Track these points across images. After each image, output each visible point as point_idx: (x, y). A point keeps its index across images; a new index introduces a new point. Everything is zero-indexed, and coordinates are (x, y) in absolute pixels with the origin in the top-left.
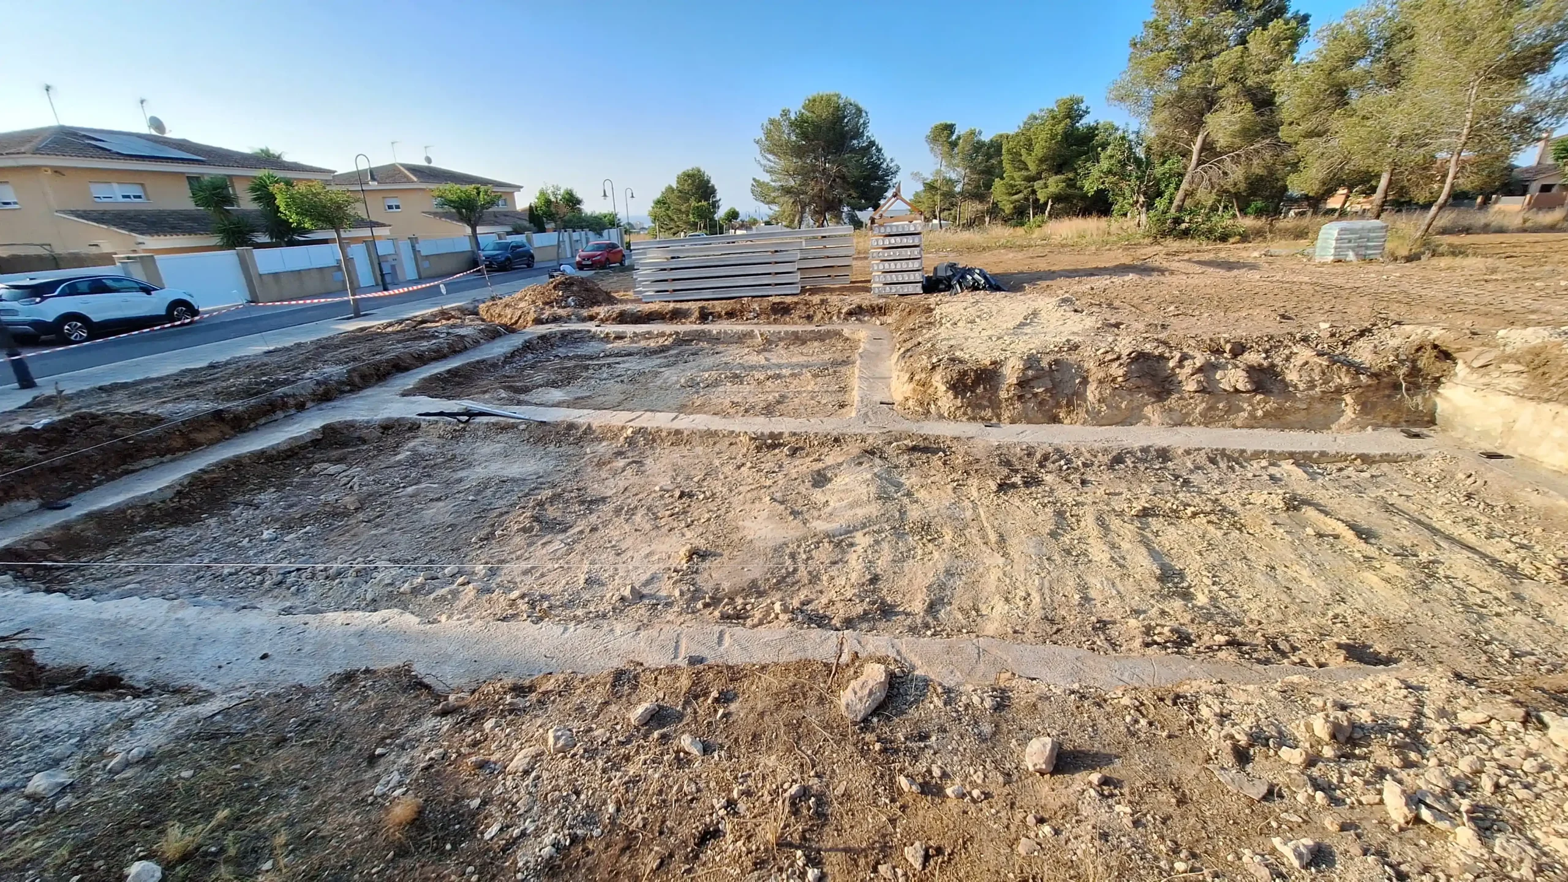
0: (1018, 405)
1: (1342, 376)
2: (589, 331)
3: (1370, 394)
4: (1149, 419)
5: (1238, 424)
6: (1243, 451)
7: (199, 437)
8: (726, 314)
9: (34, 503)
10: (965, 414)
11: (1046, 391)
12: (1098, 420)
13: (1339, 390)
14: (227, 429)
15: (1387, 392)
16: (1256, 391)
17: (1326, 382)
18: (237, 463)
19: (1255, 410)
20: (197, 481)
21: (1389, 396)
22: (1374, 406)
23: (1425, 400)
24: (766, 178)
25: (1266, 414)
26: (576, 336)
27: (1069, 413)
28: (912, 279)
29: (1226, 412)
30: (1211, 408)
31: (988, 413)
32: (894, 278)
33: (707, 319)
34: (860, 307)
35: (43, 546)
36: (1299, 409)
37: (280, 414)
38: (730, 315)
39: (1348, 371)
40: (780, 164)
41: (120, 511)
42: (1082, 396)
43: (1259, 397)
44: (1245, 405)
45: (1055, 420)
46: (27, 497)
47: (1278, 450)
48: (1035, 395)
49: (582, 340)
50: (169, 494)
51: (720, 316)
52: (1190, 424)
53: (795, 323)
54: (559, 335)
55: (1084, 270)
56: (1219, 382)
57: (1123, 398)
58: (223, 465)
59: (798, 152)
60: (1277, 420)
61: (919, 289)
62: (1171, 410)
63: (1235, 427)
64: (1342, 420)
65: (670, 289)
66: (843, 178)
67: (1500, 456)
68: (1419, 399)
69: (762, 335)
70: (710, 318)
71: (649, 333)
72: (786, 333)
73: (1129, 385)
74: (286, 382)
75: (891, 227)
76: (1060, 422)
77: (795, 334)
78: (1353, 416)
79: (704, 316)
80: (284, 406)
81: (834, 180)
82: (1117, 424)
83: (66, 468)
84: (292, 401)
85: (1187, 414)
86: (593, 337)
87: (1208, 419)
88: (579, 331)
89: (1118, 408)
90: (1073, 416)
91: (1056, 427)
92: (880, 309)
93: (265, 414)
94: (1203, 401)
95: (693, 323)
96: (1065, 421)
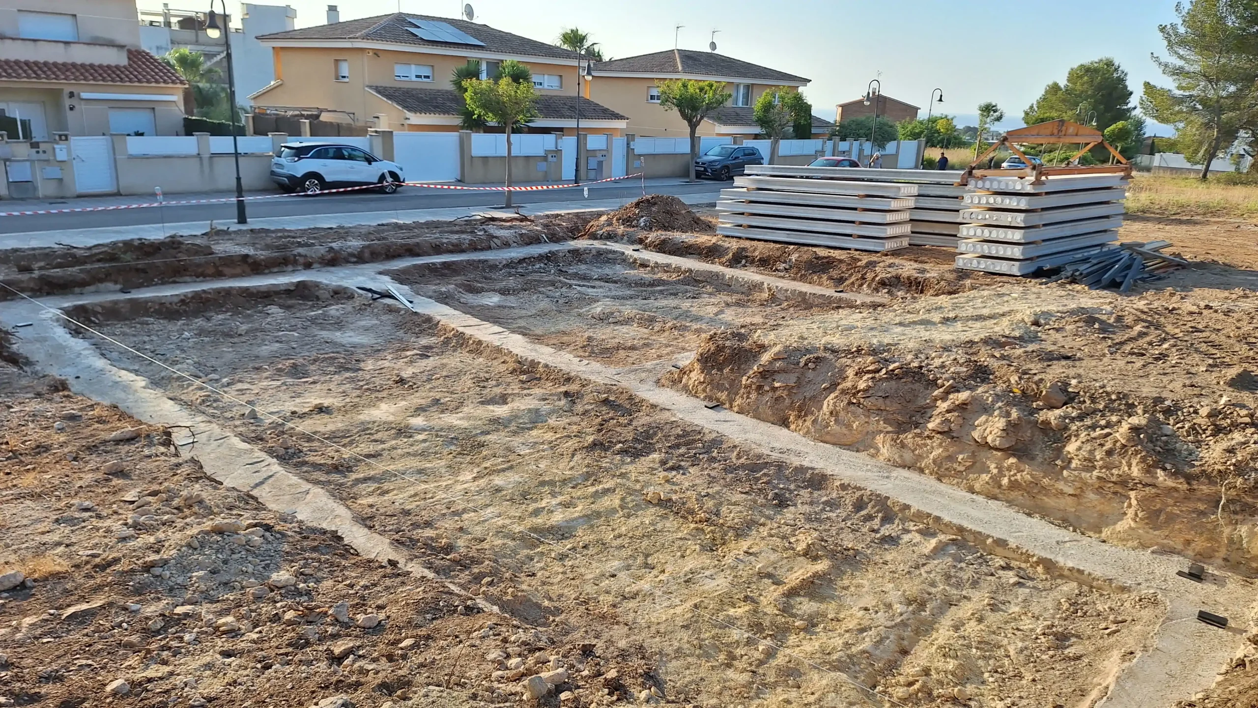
0: (753, 396)
1: (1134, 462)
2: (623, 253)
3: (1170, 501)
4: (878, 450)
5: (977, 487)
6: (907, 507)
7: (226, 270)
8: (760, 260)
9: (118, 287)
10: (704, 390)
11: (785, 387)
12: (822, 436)
13: (1124, 482)
14: (247, 269)
15: (1201, 507)
16: (1008, 451)
17: (1108, 467)
18: (228, 292)
19: (1002, 475)
20: (197, 296)
21: (1202, 513)
22: (1171, 518)
25: (1014, 485)
26: (610, 256)
27: (799, 417)
28: (1009, 254)
29: (967, 468)
30: (951, 458)
31: (723, 396)
32: (994, 250)
33: (740, 262)
34: (898, 278)
35: (99, 309)
36: (1062, 493)
37: (290, 268)
39: (1143, 460)
41: (146, 301)
42: (817, 399)
43: (1012, 460)
44: (993, 466)
45: (784, 423)
46: (116, 282)
47: (947, 518)
48: (774, 389)
49: (613, 261)
50: (176, 300)
51: (752, 262)
52: (921, 471)
53: (820, 284)
54: (594, 252)
56: (974, 428)
57: (856, 417)
58: (218, 291)
60: (1026, 498)
61: (1016, 269)
62: (903, 446)
63: (972, 490)
64: (1120, 526)
65: (746, 223)
67: (1221, 623)
68: (1244, 530)
69: (770, 289)
70: (743, 262)
71: (668, 265)
73: (867, 403)
74: (306, 245)
75: (999, 182)
76: (788, 427)
77: (802, 294)
78: (1133, 524)
79: (739, 259)
80: (295, 263)
82: (842, 445)
83: (144, 271)
84: (301, 260)
85: (920, 457)
86: (623, 260)
87: (942, 472)
88: (615, 252)
89: (849, 426)
90: (800, 422)
91: (785, 431)
92: (918, 284)
93: (279, 265)
94: (940, 445)
95: (722, 264)
96: (793, 427)
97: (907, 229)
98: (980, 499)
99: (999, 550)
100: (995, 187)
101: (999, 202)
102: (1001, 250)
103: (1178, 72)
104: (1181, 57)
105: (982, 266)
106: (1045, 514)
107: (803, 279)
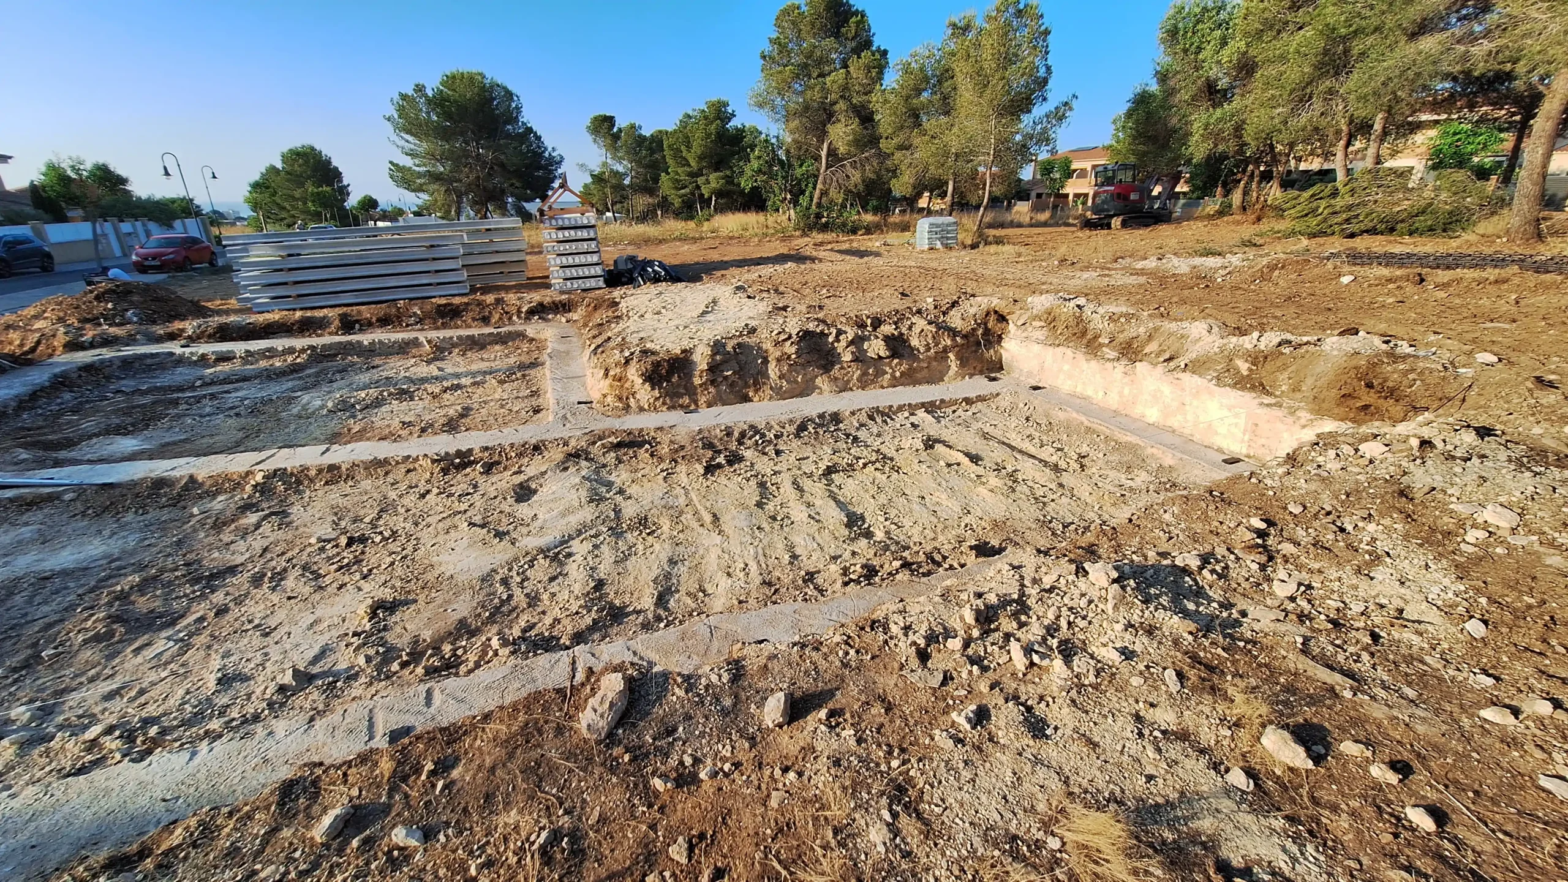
0: (712, 389)
1: (946, 338)
2: (172, 354)
3: (964, 351)
4: (820, 388)
5: (885, 384)
6: (891, 406)
8: (378, 320)
10: (664, 403)
11: (734, 373)
12: (781, 395)
13: (945, 350)
15: (973, 349)
16: (893, 356)
17: (937, 345)
19: (894, 371)
21: (975, 352)
22: (967, 360)
23: (996, 352)
24: (407, 162)
25: (902, 374)
26: (149, 361)
27: (756, 391)
29: (875, 376)
30: (865, 374)
31: (686, 400)
32: (574, 272)
33: (353, 328)
34: (541, 304)
36: (922, 368)
38: (384, 322)
39: (949, 335)
40: (423, 146)
42: (765, 374)
43: (896, 361)
44: (887, 369)
45: (746, 399)
47: (914, 403)
48: (726, 378)
49: (161, 366)
51: (370, 324)
52: (851, 389)
53: (469, 326)
54: (118, 363)
55: (751, 260)
56: (866, 351)
57: (798, 374)
59: (443, 134)
60: (909, 378)
62: (836, 379)
63: (883, 387)
64: (951, 373)
65: (294, 293)
66: (502, 165)
68: (992, 352)
69: (429, 342)
70: (357, 326)
72: (460, 338)
73: (801, 361)
75: (563, 219)
76: (750, 400)
78: (956, 369)
79: (348, 325)
81: (492, 168)
82: (796, 396)
85: (848, 381)
86: (180, 361)
87: (864, 384)
88: (152, 355)
89: (796, 382)
90: (760, 393)
91: (748, 405)
94: (857, 369)
96: (755, 399)
101: (568, 234)
105: (575, 286)
106: (919, 382)
107: (444, 326)
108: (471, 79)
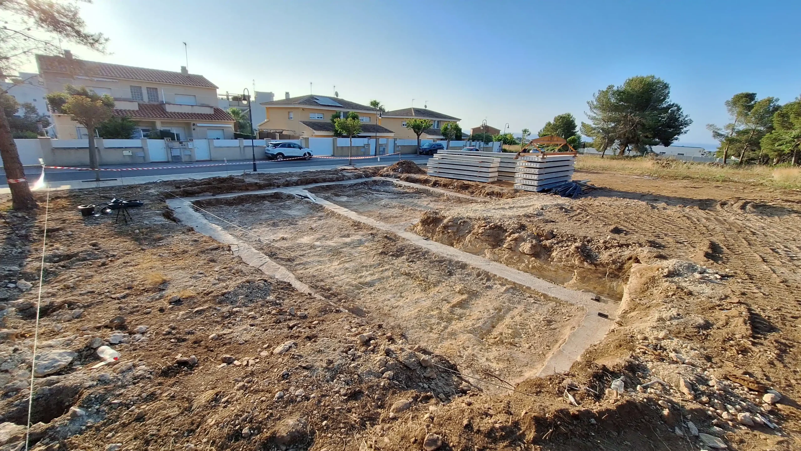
0: (441, 235)
1: (576, 259)
2: (393, 182)
3: (589, 273)
4: (486, 255)
5: (520, 268)
6: (496, 275)
7: (250, 188)
8: (443, 185)
9: (211, 194)
10: (423, 233)
11: (453, 232)
12: (466, 249)
13: (572, 267)
14: (257, 188)
15: (600, 275)
16: (532, 255)
17: (567, 261)
18: (250, 196)
19: (529, 263)
20: (239, 197)
21: (600, 278)
22: (589, 279)
23: (617, 285)
25: (534, 267)
26: (388, 183)
27: (457, 243)
28: (533, 184)
29: (517, 261)
30: (511, 258)
31: (429, 235)
32: (527, 182)
34: (493, 192)
35: (204, 202)
36: (550, 270)
37: (272, 187)
38: (445, 186)
39: (580, 258)
40: (599, 115)
41: (221, 199)
42: (464, 237)
43: (533, 258)
44: (526, 261)
45: (452, 245)
46: (210, 192)
48: (449, 233)
50: (232, 199)
51: (440, 185)
52: (501, 262)
53: (465, 194)
54: (382, 182)
56: (520, 247)
57: (478, 243)
58: (247, 196)
60: (539, 273)
61: (535, 189)
62: (494, 253)
63: (518, 269)
64: (571, 282)
65: (438, 171)
67: (606, 316)
68: (615, 284)
69: (447, 196)
70: (437, 185)
71: (409, 186)
72: (455, 197)
73: (482, 238)
74: (278, 179)
76: (453, 246)
77: (459, 198)
78: (575, 282)
79: (435, 184)
80: (274, 185)
82: (473, 253)
83: (220, 188)
84: (276, 184)
85: (500, 257)
87: (508, 263)
88: (390, 182)
89: (475, 246)
90: (458, 245)
91: (452, 248)
92: (500, 194)
93: (268, 186)
94: (508, 253)
95: (429, 186)
96: (455, 246)
97: (497, 174)
98: (522, 272)
99: (527, 290)
100: (528, 159)
101: (529, 164)
102: (530, 183)
103: (593, 119)
104: (595, 113)
105: (523, 188)
106: (544, 278)
107: (459, 192)
108: (642, 80)
